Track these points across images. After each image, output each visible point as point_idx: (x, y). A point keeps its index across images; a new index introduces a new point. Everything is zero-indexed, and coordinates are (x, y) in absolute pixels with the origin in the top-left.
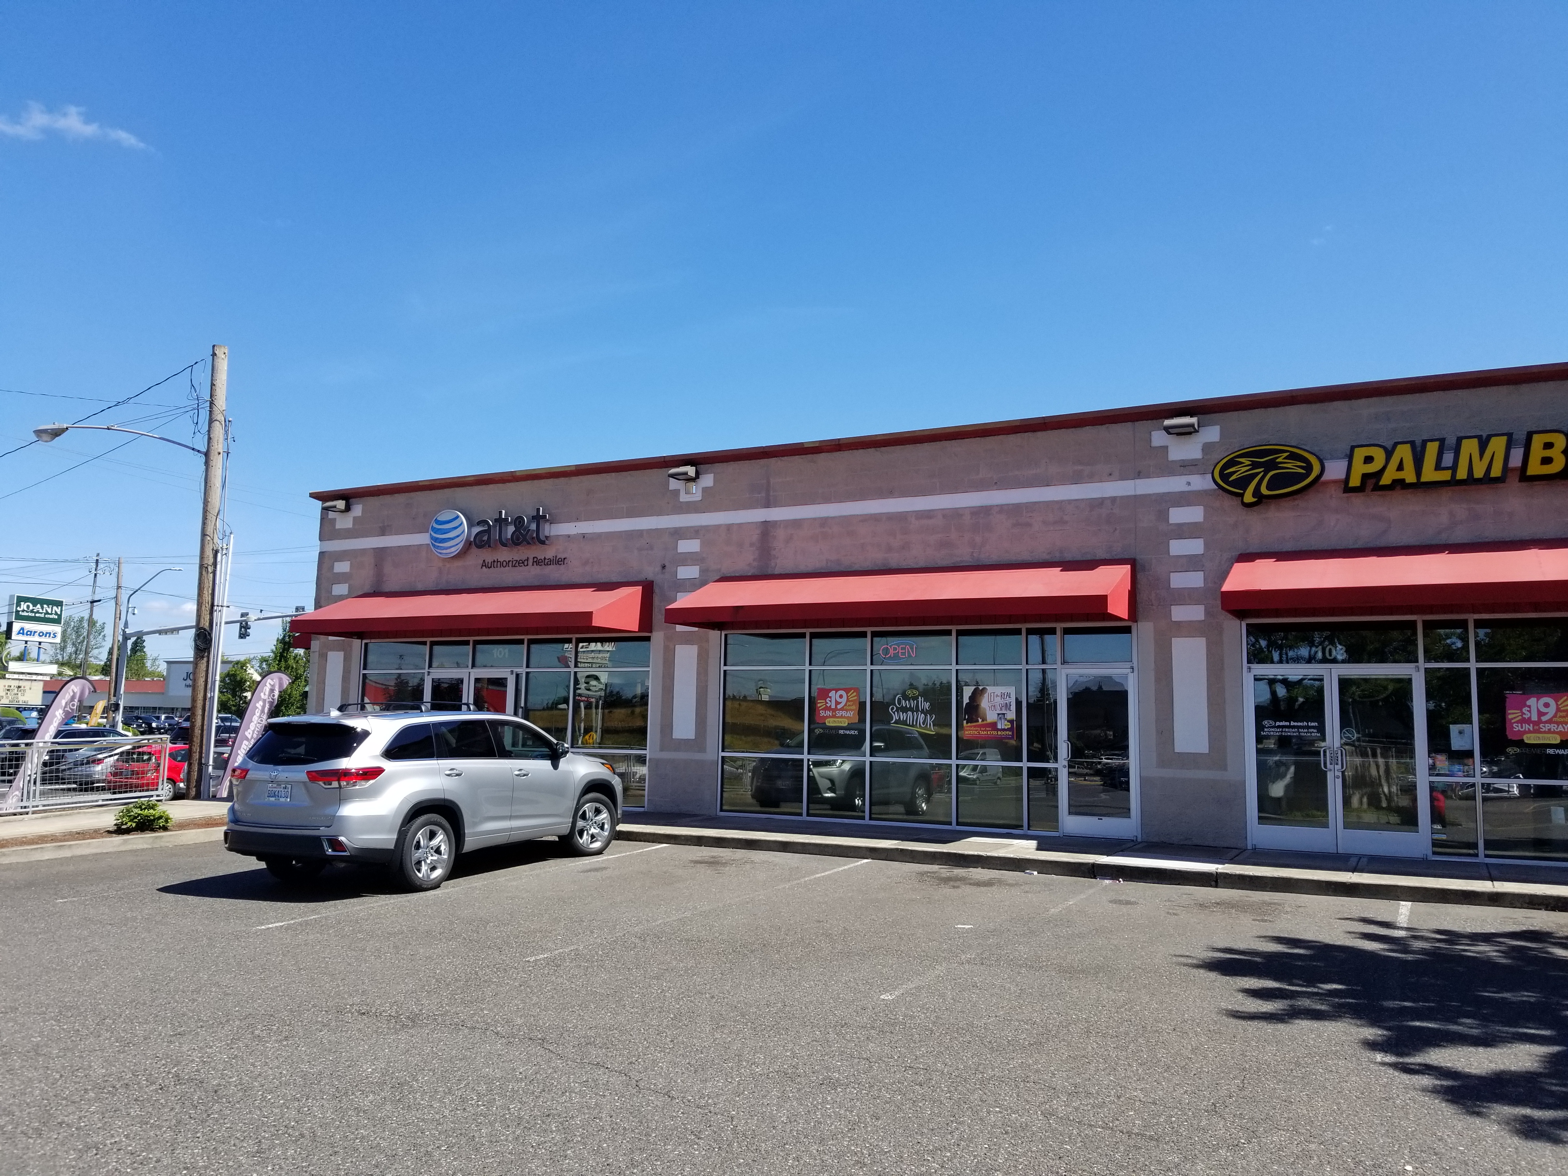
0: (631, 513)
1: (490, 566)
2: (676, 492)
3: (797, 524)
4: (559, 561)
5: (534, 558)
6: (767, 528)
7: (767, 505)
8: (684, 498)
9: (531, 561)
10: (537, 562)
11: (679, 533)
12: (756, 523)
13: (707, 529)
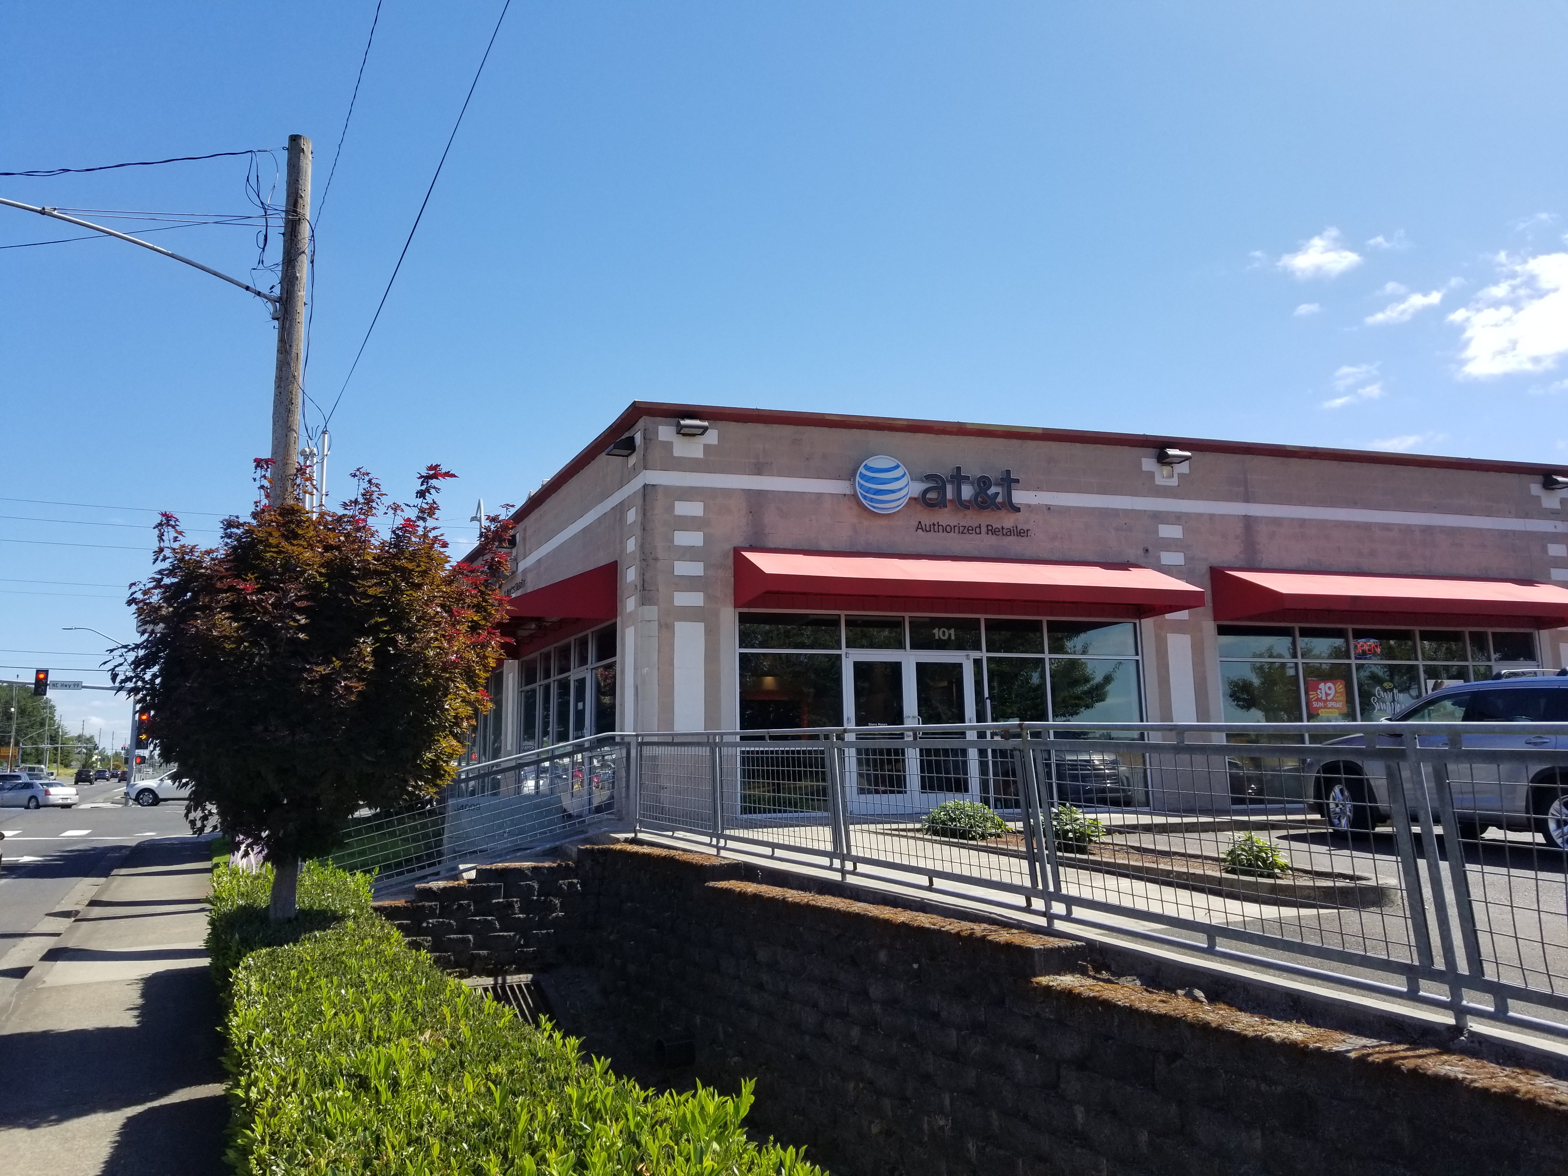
0: (1103, 490)
1: (928, 529)
2: (1151, 475)
3: (1276, 521)
4: (1021, 533)
5: (987, 526)
6: (1249, 522)
7: (1247, 500)
8: (1159, 481)
9: (984, 529)
10: (992, 531)
11: (1159, 517)
12: (1238, 516)
13: (1188, 515)
